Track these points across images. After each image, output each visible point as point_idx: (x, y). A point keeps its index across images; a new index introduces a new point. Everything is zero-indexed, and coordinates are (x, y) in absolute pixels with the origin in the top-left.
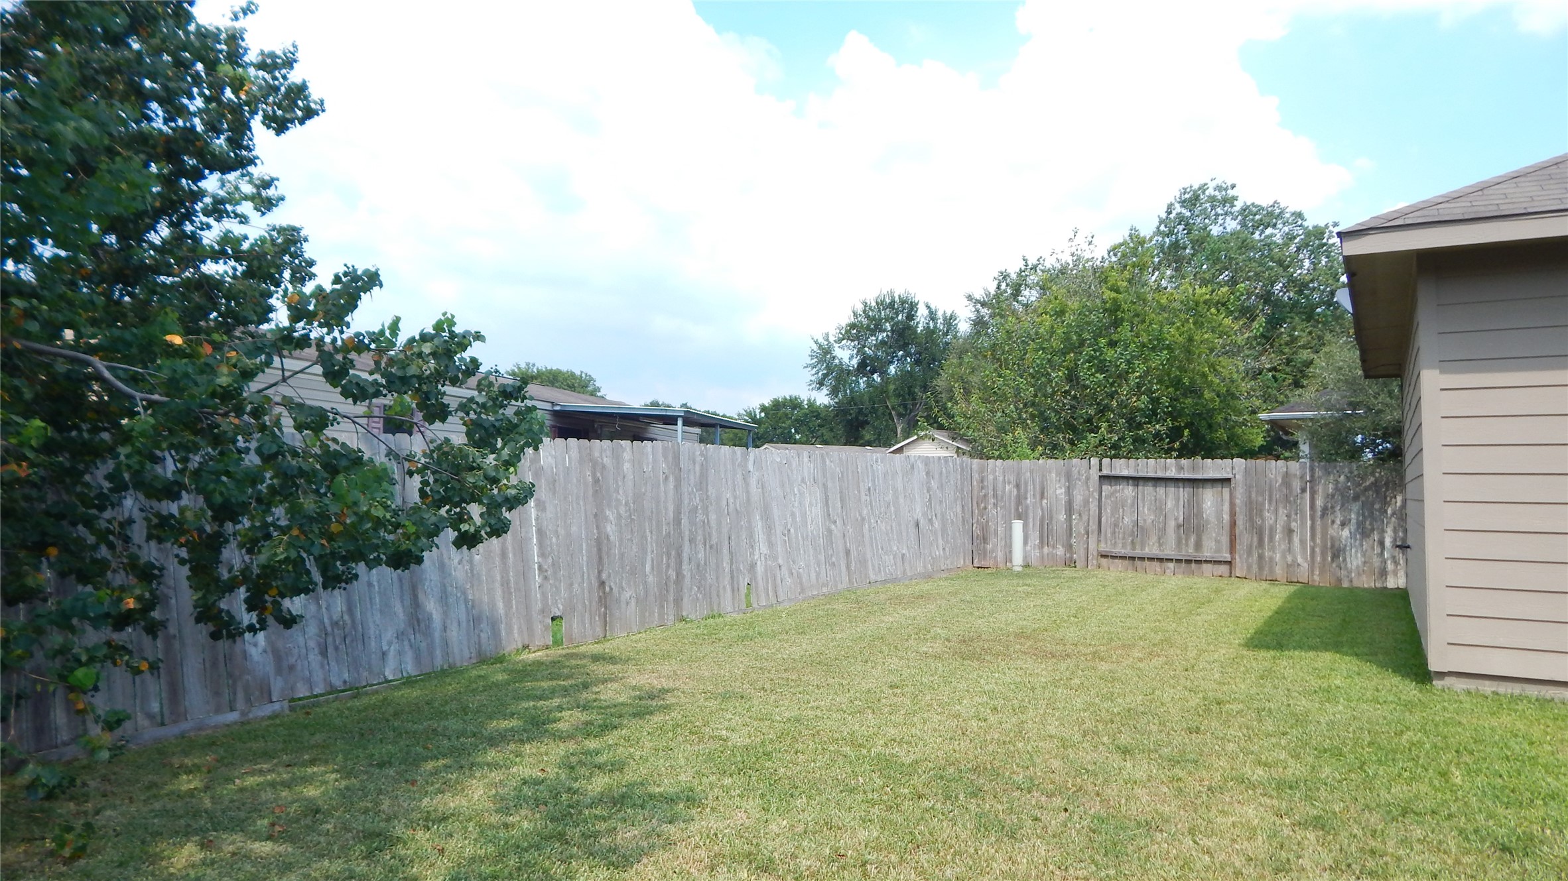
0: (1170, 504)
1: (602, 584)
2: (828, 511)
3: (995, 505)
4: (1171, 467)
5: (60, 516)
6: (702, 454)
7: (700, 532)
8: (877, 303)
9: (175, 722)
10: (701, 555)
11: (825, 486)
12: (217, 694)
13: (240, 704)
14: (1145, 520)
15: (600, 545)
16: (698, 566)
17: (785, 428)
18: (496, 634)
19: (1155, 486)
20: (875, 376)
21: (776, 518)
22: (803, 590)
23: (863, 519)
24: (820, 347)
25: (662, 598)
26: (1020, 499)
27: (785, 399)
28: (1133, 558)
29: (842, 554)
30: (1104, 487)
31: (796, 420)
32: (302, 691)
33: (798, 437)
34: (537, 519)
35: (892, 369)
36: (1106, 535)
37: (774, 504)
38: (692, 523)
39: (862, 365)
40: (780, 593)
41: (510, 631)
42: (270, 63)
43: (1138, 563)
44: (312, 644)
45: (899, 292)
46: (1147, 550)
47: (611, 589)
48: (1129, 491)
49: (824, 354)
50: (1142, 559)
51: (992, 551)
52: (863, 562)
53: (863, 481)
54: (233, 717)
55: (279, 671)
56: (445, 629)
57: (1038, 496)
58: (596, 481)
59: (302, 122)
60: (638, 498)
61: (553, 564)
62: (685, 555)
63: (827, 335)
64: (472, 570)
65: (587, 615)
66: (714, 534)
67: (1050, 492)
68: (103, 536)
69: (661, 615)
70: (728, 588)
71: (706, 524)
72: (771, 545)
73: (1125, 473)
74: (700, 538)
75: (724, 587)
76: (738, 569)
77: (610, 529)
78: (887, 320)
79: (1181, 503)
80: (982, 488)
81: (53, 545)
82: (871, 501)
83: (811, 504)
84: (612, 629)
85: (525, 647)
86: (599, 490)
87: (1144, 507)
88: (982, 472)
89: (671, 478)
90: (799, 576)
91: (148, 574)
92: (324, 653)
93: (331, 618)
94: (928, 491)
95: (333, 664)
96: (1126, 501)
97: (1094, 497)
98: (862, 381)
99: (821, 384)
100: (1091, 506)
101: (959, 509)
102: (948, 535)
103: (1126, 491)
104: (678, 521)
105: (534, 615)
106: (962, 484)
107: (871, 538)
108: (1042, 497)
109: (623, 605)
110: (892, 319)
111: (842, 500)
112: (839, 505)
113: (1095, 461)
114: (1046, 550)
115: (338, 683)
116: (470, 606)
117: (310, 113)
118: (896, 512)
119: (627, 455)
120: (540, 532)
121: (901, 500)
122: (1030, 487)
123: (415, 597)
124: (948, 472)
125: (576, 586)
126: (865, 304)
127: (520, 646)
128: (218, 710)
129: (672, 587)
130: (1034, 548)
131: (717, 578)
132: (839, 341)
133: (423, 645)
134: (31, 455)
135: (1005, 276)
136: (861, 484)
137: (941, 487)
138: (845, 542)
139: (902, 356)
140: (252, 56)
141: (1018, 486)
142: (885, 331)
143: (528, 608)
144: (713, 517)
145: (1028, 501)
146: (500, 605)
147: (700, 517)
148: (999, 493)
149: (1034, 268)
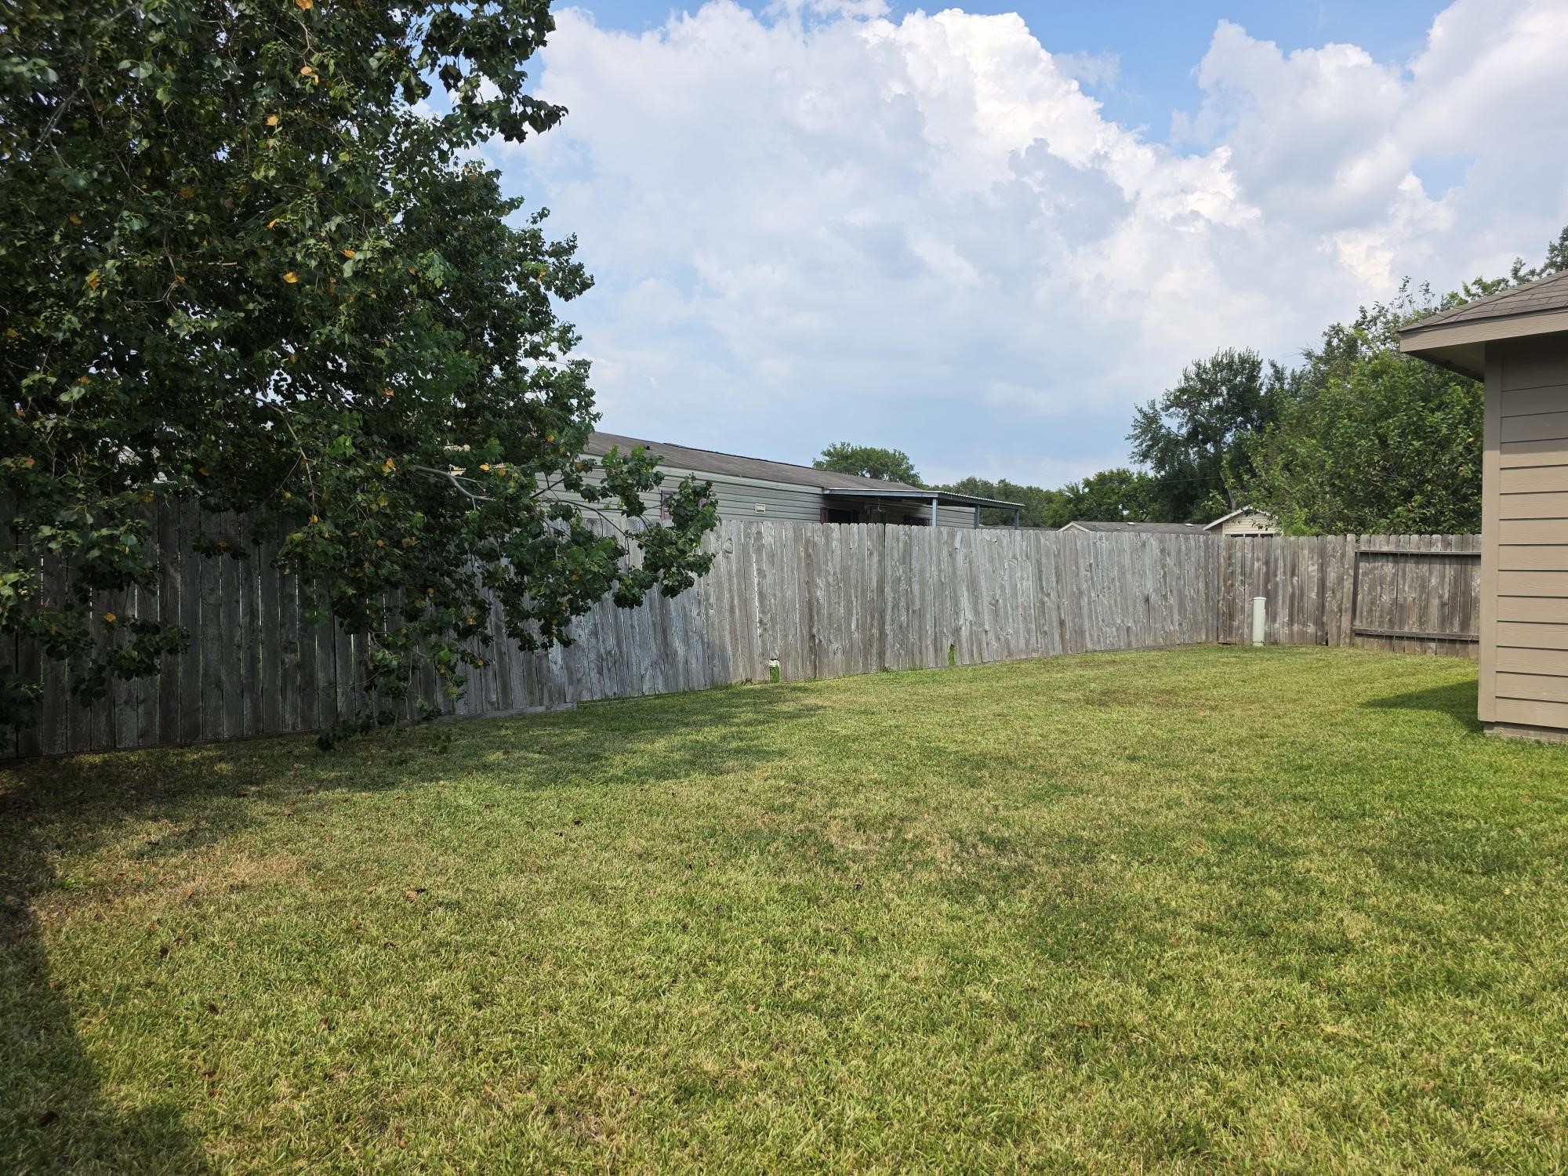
0: (1434, 581)
1: (813, 637)
2: (1041, 585)
3: (1243, 583)
4: (1437, 544)
5: (435, 570)
6: (905, 534)
7: (903, 599)
8: (1213, 365)
9: (506, 709)
10: (904, 618)
11: (1039, 563)
12: (531, 693)
13: (546, 702)
14: (1405, 599)
15: (811, 608)
16: (901, 627)
17: (1111, 504)
18: (726, 668)
19: (1417, 563)
20: (1208, 446)
21: (984, 589)
22: (1010, 654)
23: (1081, 593)
24: (1145, 415)
25: (866, 653)
26: (1269, 576)
27: (1112, 472)
28: (1390, 637)
29: (1056, 624)
30: (1362, 565)
31: (1124, 495)
32: (586, 697)
33: (1125, 513)
34: (759, 584)
35: (1229, 438)
36: (1361, 613)
37: (982, 577)
38: (895, 591)
39: (1192, 436)
40: (985, 654)
41: (736, 668)
42: (559, 251)
43: (1395, 642)
44: (592, 665)
45: (1239, 350)
46: (1406, 629)
47: (820, 641)
48: (1389, 568)
49: (1149, 423)
50: (1401, 638)
51: (1238, 628)
52: (1080, 633)
53: (1085, 558)
54: (541, 709)
55: (571, 682)
56: (686, 662)
57: (1289, 573)
58: (808, 556)
59: (580, 293)
60: (845, 570)
61: (771, 619)
62: (888, 618)
63: (1153, 402)
64: (707, 620)
65: (800, 661)
66: (917, 602)
67: (1302, 569)
68: (459, 584)
69: (865, 665)
70: (931, 648)
71: (909, 593)
72: (977, 612)
73: (1385, 549)
74: (903, 604)
75: (927, 647)
76: (942, 632)
77: (819, 594)
78: (1223, 384)
79: (1447, 580)
80: (1230, 565)
81: (431, 587)
82: (1092, 578)
83: (1022, 578)
84: (821, 673)
85: (748, 681)
86: (811, 563)
87: (1404, 584)
88: (1230, 549)
89: (875, 554)
90: (1007, 641)
91: (483, 608)
92: (600, 672)
93: (605, 649)
94: (1163, 568)
95: (607, 680)
96: (1385, 578)
97: (1349, 575)
98: (1192, 452)
99: (1145, 456)
100: (1346, 583)
101: (1201, 585)
102: (1186, 610)
103: (1385, 568)
104: (881, 589)
105: (756, 657)
106: (1207, 561)
107: (1091, 611)
108: (1293, 574)
109: (831, 655)
110: (1230, 381)
111: (1058, 575)
112: (1054, 579)
113: (1350, 537)
114: (1296, 627)
115: (610, 694)
116: (708, 645)
117: (586, 286)
118: (1121, 588)
119: (836, 535)
120: (761, 595)
121: (1129, 576)
122: (1281, 564)
123: (665, 637)
124: (1188, 550)
125: (790, 637)
126: (1198, 365)
127: (744, 679)
128: (532, 704)
129: (876, 645)
130: (1283, 626)
131: (920, 638)
132: (1167, 408)
133: (671, 672)
134: (417, 533)
135: (1337, 330)
136: (1081, 561)
137: (1180, 564)
138: (1060, 614)
139: (1241, 422)
140: (546, 247)
141: (1267, 563)
142: (1221, 395)
143: (751, 652)
144: (916, 587)
145: (1278, 579)
146: (729, 648)
147: (903, 586)
148: (1248, 570)
149: (1374, 320)
